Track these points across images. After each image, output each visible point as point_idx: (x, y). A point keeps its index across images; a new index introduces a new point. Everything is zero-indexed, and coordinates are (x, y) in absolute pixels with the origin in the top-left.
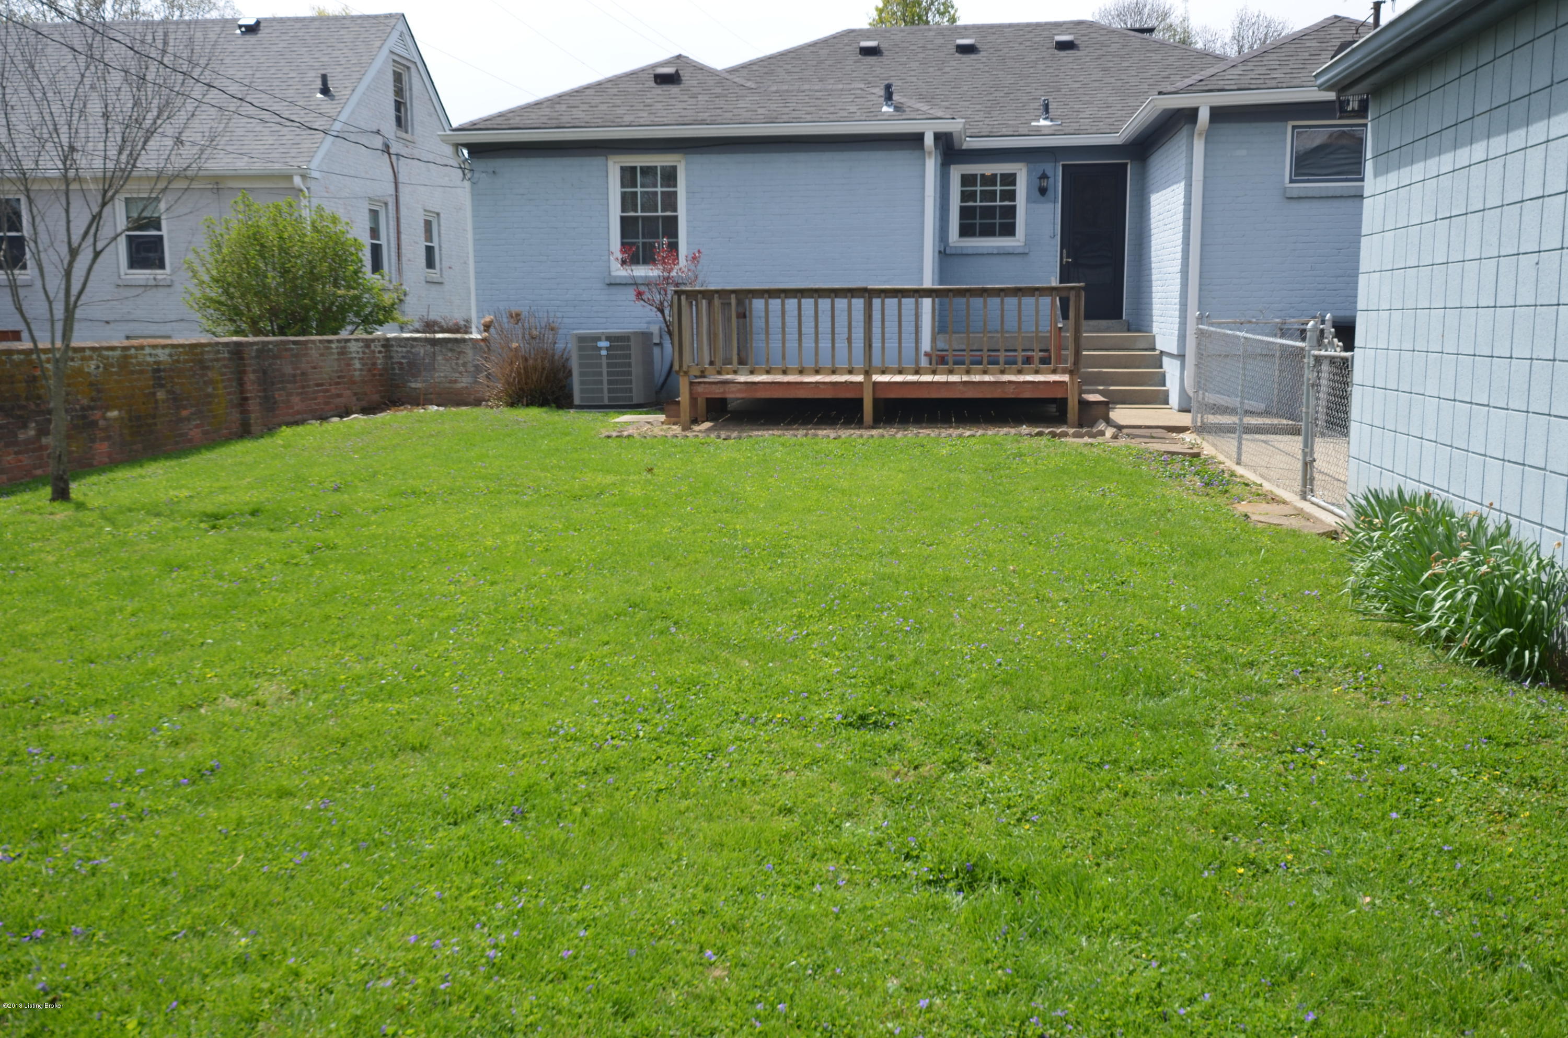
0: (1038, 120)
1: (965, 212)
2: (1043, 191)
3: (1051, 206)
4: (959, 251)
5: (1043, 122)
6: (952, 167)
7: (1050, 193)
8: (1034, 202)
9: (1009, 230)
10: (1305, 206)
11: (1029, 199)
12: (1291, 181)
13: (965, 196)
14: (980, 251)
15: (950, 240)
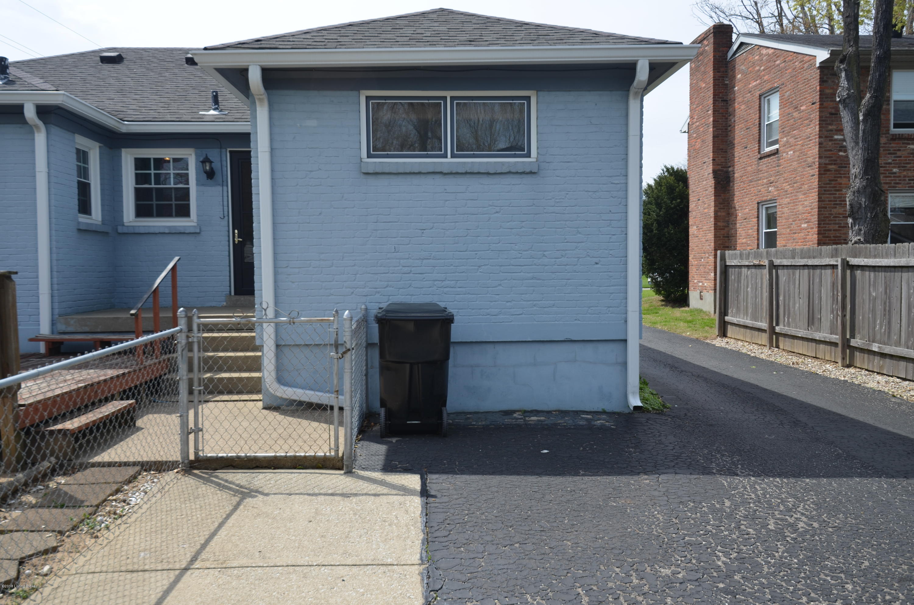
0: (209, 110)
1: (140, 194)
2: (210, 175)
3: (220, 188)
4: (132, 231)
5: (212, 112)
6: (123, 150)
7: (218, 176)
8: (203, 185)
9: (184, 212)
10: (382, 183)
11: (199, 183)
12: (369, 156)
13: (140, 179)
14: (152, 231)
15: (125, 220)
